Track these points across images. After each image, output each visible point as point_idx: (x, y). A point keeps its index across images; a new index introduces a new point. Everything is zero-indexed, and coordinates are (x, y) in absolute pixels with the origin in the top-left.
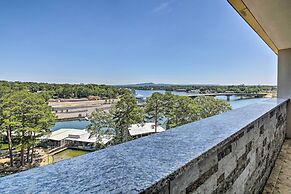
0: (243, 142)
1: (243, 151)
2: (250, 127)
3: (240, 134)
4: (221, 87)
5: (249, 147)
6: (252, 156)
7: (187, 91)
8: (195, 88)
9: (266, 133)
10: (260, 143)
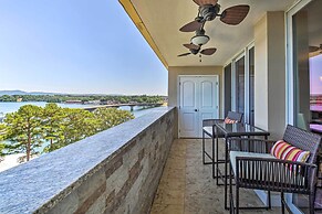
0: (135, 151)
1: (136, 160)
2: (142, 135)
3: (132, 143)
4: (124, 97)
5: (142, 155)
6: (145, 163)
7: (83, 102)
8: (94, 98)
9: (158, 137)
10: (153, 148)
